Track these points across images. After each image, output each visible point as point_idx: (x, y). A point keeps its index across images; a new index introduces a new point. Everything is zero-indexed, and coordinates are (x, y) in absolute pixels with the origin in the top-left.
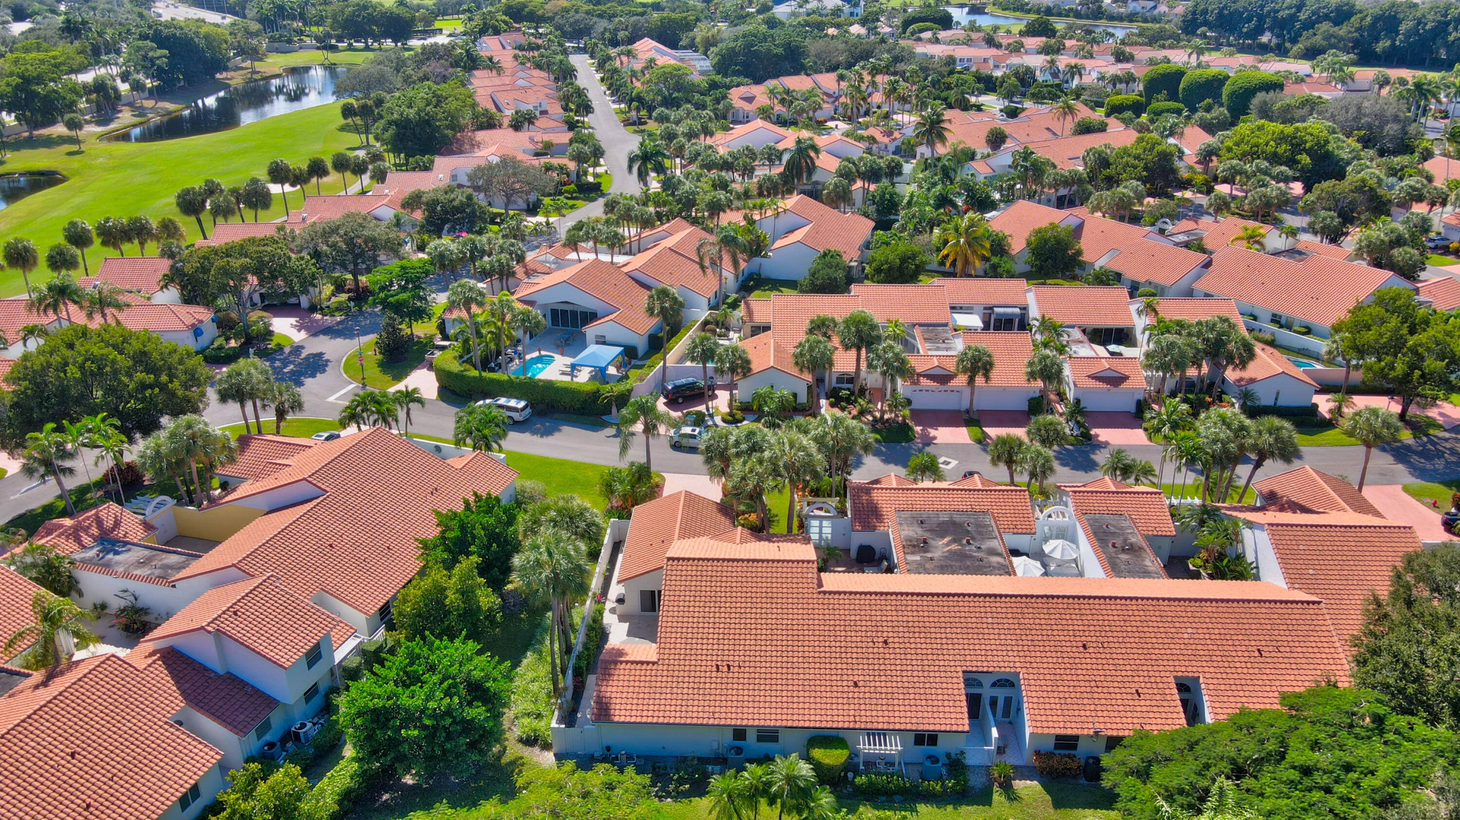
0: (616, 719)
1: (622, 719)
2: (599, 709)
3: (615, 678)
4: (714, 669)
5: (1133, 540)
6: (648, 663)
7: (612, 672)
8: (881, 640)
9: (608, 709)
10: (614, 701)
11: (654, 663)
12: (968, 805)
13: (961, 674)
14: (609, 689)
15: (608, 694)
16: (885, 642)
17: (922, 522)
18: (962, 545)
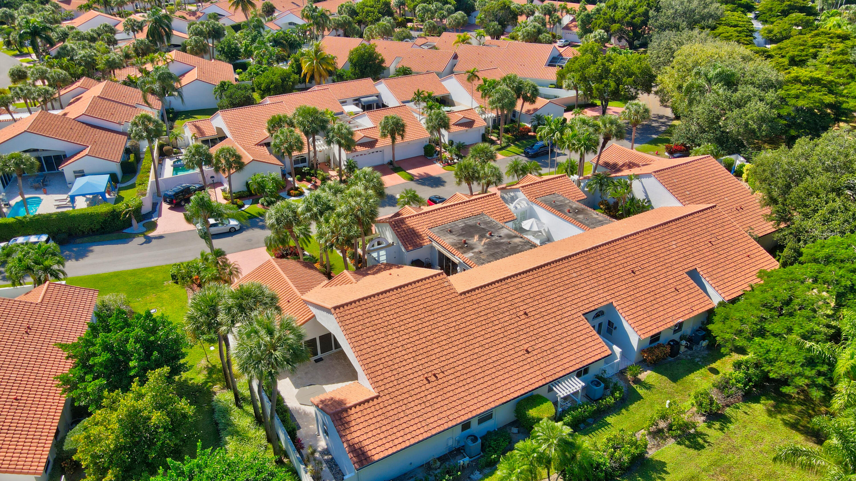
0: (376, 458)
1: (382, 455)
2: (358, 456)
3: (353, 423)
4: (425, 382)
5: (574, 206)
6: (372, 399)
7: (348, 419)
8: (522, 313)
9: (364, 453)
10: (365, 443)
11: (377, 397)
12: (631, 404)
13: (583, 317)
14: (355, 435)
15: (357, 440)
16: (526, 314)
17: (451, 231)
18: (488, 238)
